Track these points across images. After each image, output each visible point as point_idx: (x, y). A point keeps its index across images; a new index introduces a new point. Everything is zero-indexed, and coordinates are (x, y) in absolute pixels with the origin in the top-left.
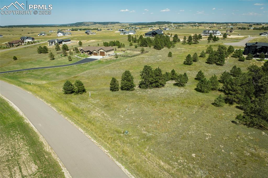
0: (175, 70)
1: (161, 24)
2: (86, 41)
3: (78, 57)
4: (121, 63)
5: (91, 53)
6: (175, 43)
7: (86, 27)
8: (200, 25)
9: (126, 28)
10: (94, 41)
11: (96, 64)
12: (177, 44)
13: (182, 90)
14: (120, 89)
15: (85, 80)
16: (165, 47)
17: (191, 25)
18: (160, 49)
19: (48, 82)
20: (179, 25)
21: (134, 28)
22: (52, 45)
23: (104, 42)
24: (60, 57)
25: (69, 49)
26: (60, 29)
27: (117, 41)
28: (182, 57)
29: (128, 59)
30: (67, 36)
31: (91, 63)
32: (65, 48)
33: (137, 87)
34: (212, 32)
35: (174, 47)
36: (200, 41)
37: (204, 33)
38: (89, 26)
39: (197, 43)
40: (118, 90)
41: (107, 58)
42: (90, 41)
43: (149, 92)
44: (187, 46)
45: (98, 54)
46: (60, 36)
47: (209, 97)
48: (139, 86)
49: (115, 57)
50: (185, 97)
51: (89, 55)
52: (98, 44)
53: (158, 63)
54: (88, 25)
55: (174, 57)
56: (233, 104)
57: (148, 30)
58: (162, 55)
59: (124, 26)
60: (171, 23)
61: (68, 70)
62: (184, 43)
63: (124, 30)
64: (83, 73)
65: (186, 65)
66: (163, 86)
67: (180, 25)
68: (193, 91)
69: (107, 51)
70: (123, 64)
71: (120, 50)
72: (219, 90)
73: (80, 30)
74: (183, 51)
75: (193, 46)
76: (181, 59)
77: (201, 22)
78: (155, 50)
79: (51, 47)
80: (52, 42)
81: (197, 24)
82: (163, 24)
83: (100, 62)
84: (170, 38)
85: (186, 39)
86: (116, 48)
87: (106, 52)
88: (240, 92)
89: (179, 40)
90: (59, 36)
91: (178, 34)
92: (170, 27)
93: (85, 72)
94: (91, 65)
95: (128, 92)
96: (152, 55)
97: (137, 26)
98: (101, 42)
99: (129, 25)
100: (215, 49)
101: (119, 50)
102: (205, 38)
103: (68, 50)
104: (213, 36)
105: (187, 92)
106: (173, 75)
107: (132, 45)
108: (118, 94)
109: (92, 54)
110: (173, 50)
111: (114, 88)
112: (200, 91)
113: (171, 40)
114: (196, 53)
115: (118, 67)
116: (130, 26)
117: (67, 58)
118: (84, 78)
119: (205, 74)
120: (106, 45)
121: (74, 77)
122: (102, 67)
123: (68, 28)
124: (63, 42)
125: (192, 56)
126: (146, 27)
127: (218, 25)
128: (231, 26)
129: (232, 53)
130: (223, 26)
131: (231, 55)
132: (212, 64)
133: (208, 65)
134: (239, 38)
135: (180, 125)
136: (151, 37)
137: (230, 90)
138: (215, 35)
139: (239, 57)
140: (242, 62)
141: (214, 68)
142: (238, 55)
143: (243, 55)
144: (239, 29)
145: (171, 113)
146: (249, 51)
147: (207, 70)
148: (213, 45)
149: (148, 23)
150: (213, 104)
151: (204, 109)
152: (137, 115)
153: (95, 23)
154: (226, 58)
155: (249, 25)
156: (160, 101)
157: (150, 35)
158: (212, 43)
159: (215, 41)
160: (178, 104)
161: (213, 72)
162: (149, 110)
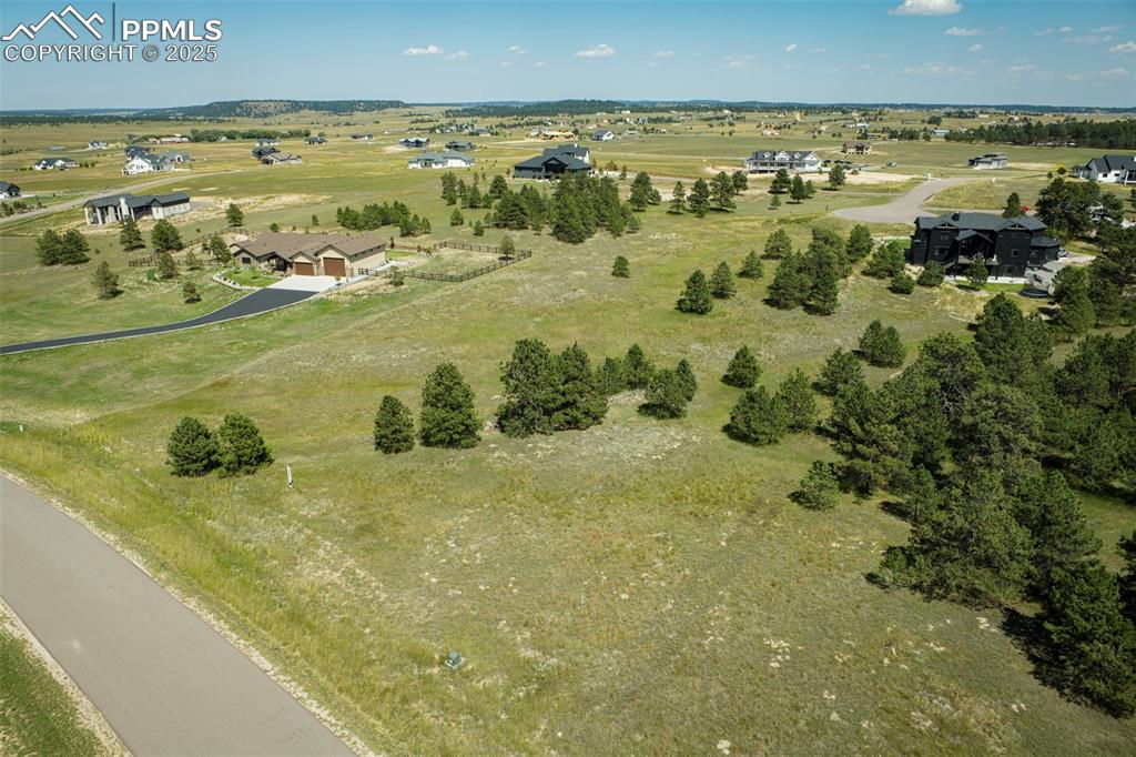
0: (642, 346)
1: (583, 113)
2: (259, 198)
3: (226, 283)
4: (417, 311)
5: (284, 266)
6: (638, 211)
7: (258, 125)
8: (738, 119)
9: (432, 130)
10: (293, 198)
11: (306, 318)
12: (647, 214)
13: (672, 433)
14: (417, 442)
15: (263, 399)
16: (599, 229)
17: (704, 115)
18: (581, 241)
19: (98, 416)
20: (655, 114)
21: (466, 131)
22: (103, 219)
23: (339, 210)
24: (146, 281)
25: (183, 241)
26: (139, 131)
27: (396, 203)
28: (669, 275)
29: (449, 292)
30: (175, 173)
31: (285, 312)
32: (167, 239)
33: (488, 430)
34: (787, 158)
35: (634, 229)
36: (742, 199)
37: (756, 164)
38: (267, 120)
39: (729, 209)
40: (410, 448)
41: (356, 286)
42: (277, 201)
43: (541, 449)
44: (688, 223)
45: (315, 270)
46: (141, 171)
47: (780, 465)
48: (499, 423)
49: (391, 283)
50: (684, 469)
51: (278, 274)
52: (314, 218)
53: (573, 309)
54: (266, 115)
55: (636, 278)
56: (871, 495)
57: (528, 140)
58: (588, 271)
59: (422, 121)
60: (622, 106)
61: (183, 348)
62: (675, 210)
63: (425, 140)
64: (252, 363)
65: (687, 316)
66: (597, 419)
67: (660, 115)
68: (717, 437)
69: (355, 257)
70: (425, 315)
71: (411, 244)
72: (820, 431)
73: (231, 136)
74: (672, 246)
75: (712, 222)
76: (666, 286)
77: (743, 100)
78: (560, 243)
79: (103, 229)
80: (104, 209)
81: (726, 112)
82: (587, 109)
83: (325, 305)
84: (620, 187)
85: (682, 195)
86: (392, 239)
87: (352, 262)
88: (895, 447)
89: (656, 198)
90: (134, 171)
92: (620, 123)
93: (262, 359)
94: (288, 321)
95: (452, 452)
96: (545, 270)
97: (479, 119)
98: (326, 204)
99: (447, 114)
100: (801, 243)
101: (404, 247)
102: (758, 186)
103: (180, 247)
104: (792, 176)
105: (695, 443)
106: (636, 368)
107: (462, 223)
108: (411, 465)
109: (289, 269)
110: (633, 243)
111: (391, 439)
112: (743, 438)
113: (625, 195)
114: (723, 264)
115: (408, 328)
116: (447, 121)
117: (175, 287)
118: (259, 391)
119: (763, 356)
120: (348, 219)
121: (213, 385)
122: (338, 333)
123: (172, 129)
124: (154, 209)
125: (708, 278)
126: (519, 124)
127: (811, 118)
128: (860, 121)
129: (864, 256)
130: (829, 121)
131: (863, 264)
132: (790, 308)
133: (773, 311)
134: (890, 187)
135: (670, 606)
136: (540, 178)
137: (856, 440)
138: (800, 169)
139: (891, 274)
140: (903, 298)
141: (798, 325)
142: (886, 267)
143: (908, 265)
144: (893, 135)
145: (633, 551)
146: (927, 251)
147: (769, 339)
148: (793, 218)
149: (527, 106)
150: (796, 497)
151: (761, 522)
152: (495, 570)
153: (296, 106)
154: (842, 281)
155: (927, 118)
156: (588, 493)
157: (537, 174)
158: (787, 209)
159: (799, 198)
160: (658, 506)
161: (794, 348)
162: (542, 542)
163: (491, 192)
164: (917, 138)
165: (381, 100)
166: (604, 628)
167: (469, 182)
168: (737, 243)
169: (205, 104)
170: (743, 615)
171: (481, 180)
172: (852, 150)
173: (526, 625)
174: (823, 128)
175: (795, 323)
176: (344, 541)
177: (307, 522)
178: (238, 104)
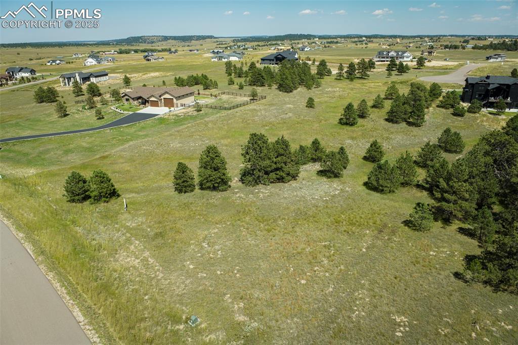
0: (320, 140)
1: (296, 40)
2: (141, 74)
3: (117, 110)
4: (206, 124)
5: (145, 102)
6: (320, 78)
7: (148, 47)
8: (369, 41)
9: (226, 48)
10: (157, 74)
11: (152, 126)
12: (325, 80)
13: (335, 186)
14: (197, 188)
15: (123, 165)
16: (300, 86)
17: (353, 40)
18: (291, 91)
20: (330, 40)
21: (241, 48)
22: (69, 83)
23: (176, 78)
24: (81, 109)
25: (101, 92)
27: (202, 75)
28: (335, 107)
29: (224, 115)
30: (106, 65)
31: (142, 123)
32: (94, 91)
34: (395, 54)
35: (318, 85)
36: (372, 73)
37: (379, 57)
38: (153, 45)
39: (366, 77)
40: (192, 191)
41: (178, 112)
42: (148, 75)
44: (345, 84)
45: (160, 104)
46: (91, 64)
47: (397, 204)
49: (196, 110)
50: (341, 205)
51: (142, 106)
52: (164, 82)
53: (285, 123)
54: (153, 43)
55: (318, 109)
56: (451, 223)
57: (270, 51)
58: (294, 105)
59: (222, 44)
60: (314, 37)
61: (90, 140)
62: (339, 78)
63: (222, 51)
65: (344, 127)
66: (294, 177)
67: (332, 40)
68: (360, 188)
69: (179, 98)
70: (210, 125)
71: (208, 93)
72: (418, 186)
74: (337, 94)
75: (357, 84)
76: (333, 112)
78: (281, 93)
79: (67, 88)
80: (69, 79)
81: (364, 38)
83: (162, 120)
84: (311, 68)
85: (342, 70)
86: (198, 90)
87: (177, 100)
88: (467, 196)
89: (329, 72)
90: (89, 64)
91: (327, 59)
94: (143, 128)
95: (214, 193)
96: (272, 105)
97: (248, 43)
98: (170, 77)
100: (404, 91)
101: (204, 94)
102: (381, 68)
103: (100, 95)
104: (397, 62)
105: (348, 191)
106: (316, 151)
107: (234, 84)
109: (147, 104)
110: (317, 92)
111: (181, 185)
112: (375, 189)
113: (314, 71)
114: (364, 100)
115: (200, 131)
116: (234, 44)
117: (94, 111)
118: (121, 160)
119: (385, 146)
120: (180, 82)
121: (100, 157)
122: (166, 134)
123: (111, 48)
124: (91, 79)
125: (356, 106)
126: (266, 45)
127: (405, 41)
128: (429, 42)
129: (437, 98)
130: (414, 42)
131: (437, 102)
132: (399, 123)
133: (390, 124)
134: (448, 67)
135: (331, 289)
136: (273, 64)
137: (443, 191)
138: (402, 60)
139: (453, 106)
140: (460, 119)
141: (403, 132)
142: (449, 103)
143: (461, 103)
144: (446, 47)
145: (310, 253)
146: (472, 95)
147: (387, 138)
148: (399, 81)
149: (270, 37)
150: (407, 223)
151: (386, 238)
152: (227, 262)
153: (166, 38)
154: (426, 110)
155: (462, 40)
156: (286, 217)
157: (272, 62)
158: (395, 77)
159: (401, 72)
160: (326, 226)
161: (401, 143)
162: (257, 245)
163: (249, 70)
164: (458, 48)
165: (204, 35)
166: (289, 303)
167: (238, 66)
168: (370, 93)
169: (126, 38)
170: (377, 297)
171: (244, 65)
172: (426, 54)
173: (241, 299)
174: (411, 45)
175: (402, 130)
176: (146, 241)
177: (128, 229)
178: (141, 38)
